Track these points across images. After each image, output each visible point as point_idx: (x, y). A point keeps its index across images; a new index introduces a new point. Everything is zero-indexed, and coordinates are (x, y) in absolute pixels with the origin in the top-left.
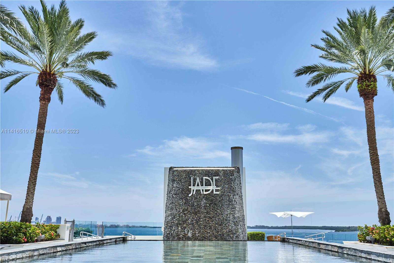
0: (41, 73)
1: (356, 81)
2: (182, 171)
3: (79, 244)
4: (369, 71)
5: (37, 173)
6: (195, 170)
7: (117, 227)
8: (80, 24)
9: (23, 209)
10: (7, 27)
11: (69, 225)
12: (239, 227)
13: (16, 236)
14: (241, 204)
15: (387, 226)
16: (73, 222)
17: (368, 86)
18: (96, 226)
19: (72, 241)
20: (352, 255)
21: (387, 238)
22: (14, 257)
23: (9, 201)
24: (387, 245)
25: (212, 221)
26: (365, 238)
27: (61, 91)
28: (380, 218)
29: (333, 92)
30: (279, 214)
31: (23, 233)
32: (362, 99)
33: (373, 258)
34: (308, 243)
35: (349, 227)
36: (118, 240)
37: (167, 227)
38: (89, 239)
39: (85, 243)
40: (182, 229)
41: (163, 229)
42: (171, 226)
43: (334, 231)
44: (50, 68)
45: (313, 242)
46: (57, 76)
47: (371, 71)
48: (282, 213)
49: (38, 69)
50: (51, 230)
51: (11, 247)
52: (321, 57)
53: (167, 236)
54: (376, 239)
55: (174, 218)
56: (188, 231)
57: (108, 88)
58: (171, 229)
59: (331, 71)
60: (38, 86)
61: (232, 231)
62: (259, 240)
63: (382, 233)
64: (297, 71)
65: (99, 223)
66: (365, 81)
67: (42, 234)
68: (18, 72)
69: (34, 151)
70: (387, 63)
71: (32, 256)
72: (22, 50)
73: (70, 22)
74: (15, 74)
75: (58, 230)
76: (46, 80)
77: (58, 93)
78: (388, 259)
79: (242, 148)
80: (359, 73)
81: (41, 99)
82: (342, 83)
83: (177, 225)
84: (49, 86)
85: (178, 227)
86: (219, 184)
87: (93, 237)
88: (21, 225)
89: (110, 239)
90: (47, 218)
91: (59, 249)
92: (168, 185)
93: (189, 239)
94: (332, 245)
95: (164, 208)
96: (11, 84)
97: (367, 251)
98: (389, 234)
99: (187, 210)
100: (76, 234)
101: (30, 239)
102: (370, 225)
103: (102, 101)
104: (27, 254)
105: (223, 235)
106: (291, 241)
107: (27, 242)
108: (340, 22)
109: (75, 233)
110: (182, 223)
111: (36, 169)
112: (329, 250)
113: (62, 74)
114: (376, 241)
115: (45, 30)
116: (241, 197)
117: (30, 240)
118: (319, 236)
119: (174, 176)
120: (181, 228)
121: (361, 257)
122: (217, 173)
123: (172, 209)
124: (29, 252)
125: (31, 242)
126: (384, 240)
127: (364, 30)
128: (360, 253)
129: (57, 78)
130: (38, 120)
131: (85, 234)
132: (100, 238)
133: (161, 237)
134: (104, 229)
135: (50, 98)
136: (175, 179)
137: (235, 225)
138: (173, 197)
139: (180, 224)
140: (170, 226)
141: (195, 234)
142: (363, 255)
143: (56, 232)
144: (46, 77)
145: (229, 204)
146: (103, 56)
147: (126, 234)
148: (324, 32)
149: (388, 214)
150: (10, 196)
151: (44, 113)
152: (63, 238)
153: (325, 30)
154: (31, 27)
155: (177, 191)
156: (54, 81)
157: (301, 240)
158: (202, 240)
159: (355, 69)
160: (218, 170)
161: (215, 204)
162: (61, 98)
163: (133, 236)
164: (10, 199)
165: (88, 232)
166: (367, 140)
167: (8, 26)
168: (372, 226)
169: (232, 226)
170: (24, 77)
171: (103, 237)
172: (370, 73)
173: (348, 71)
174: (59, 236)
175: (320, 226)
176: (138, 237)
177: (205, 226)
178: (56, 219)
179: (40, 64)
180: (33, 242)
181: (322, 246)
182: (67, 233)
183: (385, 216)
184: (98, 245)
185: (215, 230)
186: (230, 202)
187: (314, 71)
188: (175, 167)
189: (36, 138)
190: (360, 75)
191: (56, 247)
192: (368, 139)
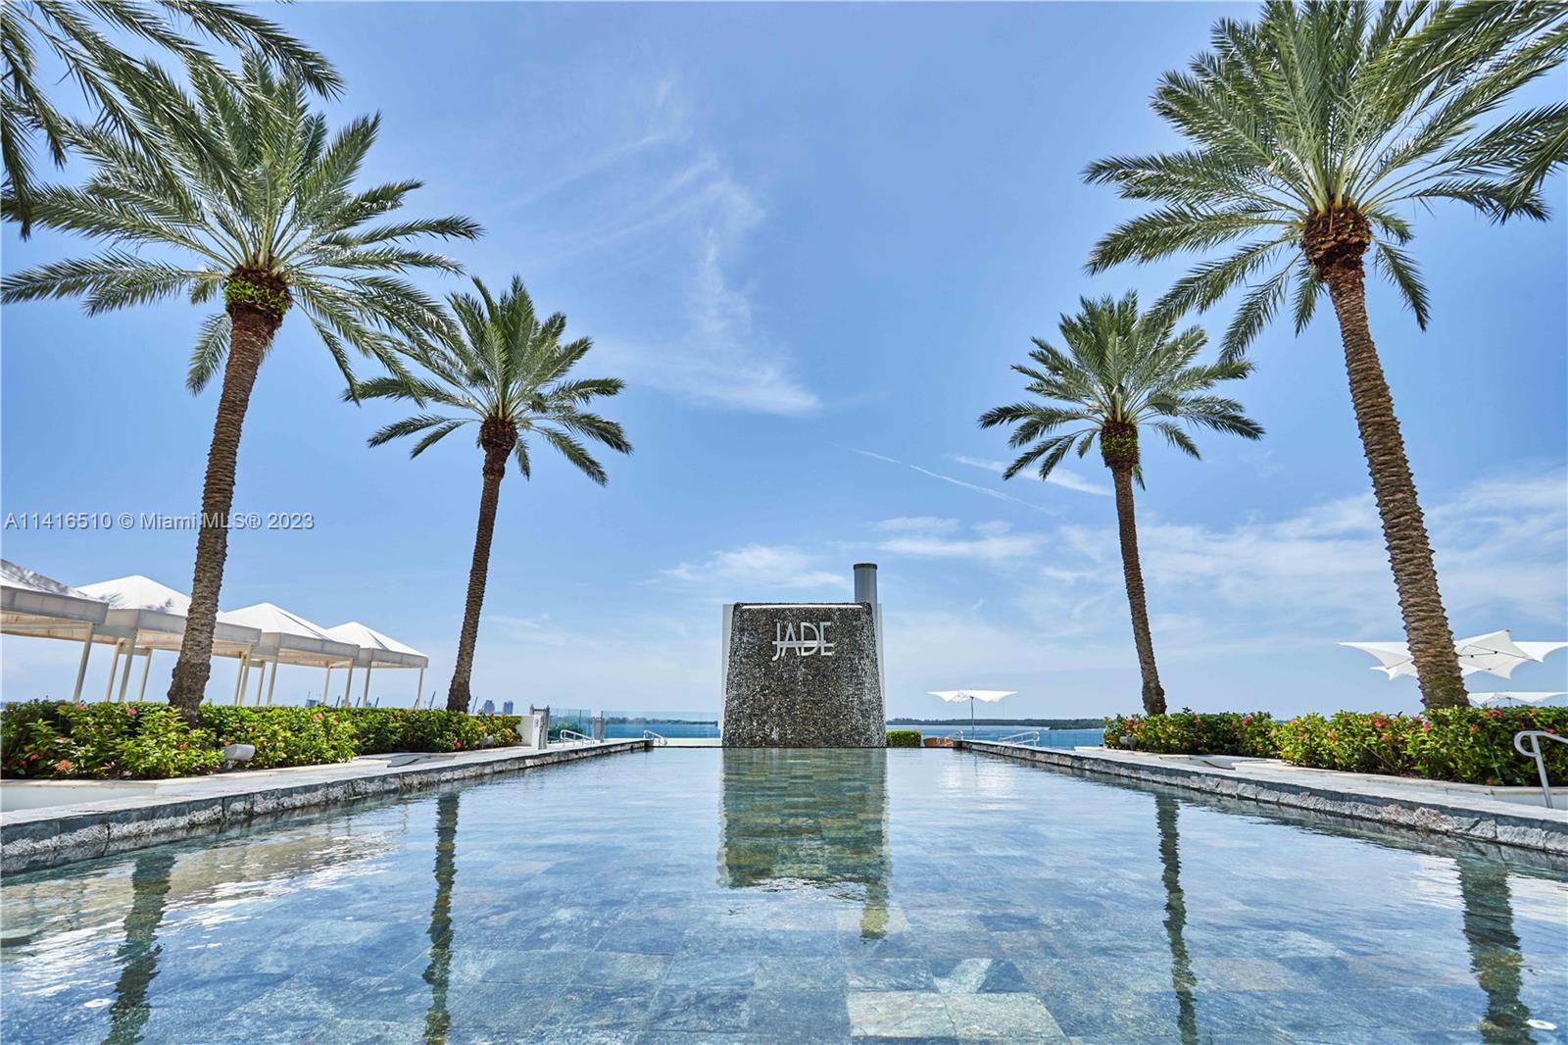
0: (487, 421)
1: (1097, 436)
2: (759, 611)
3: (566, 753)
4: (1122, 415)
5: (478, 614)
6: (785, 609)
7: (624, 721)
8: (557, 324)
9: (452, 686)
10: (428, 332)
11: (538, 716)
12: (872, 720)
13: (441, 738)
14: (876, 675)
15: (1161, 715)
16: (547, 711)
17: (1122, 445)
18: (590, 721)
19: (545, 747)
20: (1101, 773)
21: (1160, 738)
22: (448, 775)
23: (425, 670)
24: (1160, 753)
25: (819, 710)
26: (1118, 741)
27: (525, 456)
28: (1145, 700)
29: (1057, 459)
30: (948, 696)
31: (454, 732)
32: (1109, 471)
33: (1142, 777)
34: (1010, 751)
35: (1077, 720)
36: (636, 745)
37: (729, 721)
38: (578, 745)
39: (576, 752)
40: (758, 724)
41: (721, 727)
42: (738, 720)
43: (1047, 729)
44: (503, 411)
45: (1021, 749)
46: (517, 426)
47: (1126, 416)
48: (955, 693)
49: (482, 414)
50: (505, 726)
51: (432, 759)
52: (1028, 389)
53: (730, 737)
54: (1138, 742)
55: (744, 702)
56: (772, 730)
57: (615, 451)
58: (738, 726)
59: (1050, 418)
60: (481, 446)
61: (857, 728)
62: (908, 746)
63: (1150, 729)
64: (984, 417)
65: (596, 715)
66: (1116, 435)
67: (489, 734)
68: (443, 420)
69: (472, 571)
70: (1159, 401)
71: (481, 776)
72: (451, 377)
73: (537, 324)
74: (437, 423)
75: (518, 727)
76: (496, 435)
77: (520, 460)
78: (1174, 778)
79: (875, 566)
80: (1103, 420)
81: (487, 471)
82: (1072, 441)
83: (750, 717)
84: (502, 445)
85: (752, 721)
86: (832, 637)
87: (585, 741)
88: (449, 715)
89: (622, 745)
90: (486, 705)
91: (529, 763)
92: (732, 640)
93: (773, 744)
94: (1060, 755)
95: (723, 682)
96: (427, 441)
97: (1132, 764)
98: (1164, 731)
99: (768, 688)
100: (553, 735)
101: (467, 743)
102: (1127, 715)
103: (601, 473)
104: (472, 772)
105: (841, 737)
106: (974, 747)
107: (461, 749)
108: (1065, 321)
109: (550, 733)
110: (759, 713)
111: (476, 607)
112: (1054, 764)
113: (529, 423)
114: (1138, 746)
115: (495, 338)
116: (874, 662)
117: (467, 745)
118: (1025, 738)
119: (743, 621)
120: (757, 722)
121: (1119, 775)
122: (827, 615)
123: (740, 685)
124: (475, 768)
125: (467, 750)
126: (1155, 743)
127: (1114, 340)
128: (1117, 768)
129: (517, 431)
130: (481, 512)
131: (570, 736)
132: (598, 743)
133: (719, 741)
134: (605, 727)
135: (504, 469)
136: (746, 627)
137: (863, 716)
138: (741, 661)
139: (755, 715)
140: (736, 720)
141: (786, 734)
142: (1123, 771)
143: (514, 730)
144: (496, 428)
145: (852, 676)
146: (607, 387)
147: (650, 736)
148: (1035, 341)
149: (1160, 692)
150: (427, 660)
151: (492, 498)
152: (528, 743)
153: (1037, 338)
154: (469, 333)
155: (750, 650)
156: (512, 436)
157: (997, 746)
158: (800, 747)
159: (1096, 412)
160: (829, 609)
161: (824, 676)
162: (526, 470)
163: (662, 739)
164: (426, 666)
165: (576, 730)
166: (1120, 549)
167: (430, 330)
168: (1130, 718)
169: (857, 719)
170: (451, 429)
171: (602, 741)
172: (1124, 419)
173: (1083, 417)
174: (521, 738)
175: (1019, 719)
176: (672, 742)
177: (805, 719)
178: (503, 706)
179: (486, 404)
180: (473, 749)
181: (1039, 757)
182: (536, 732)
183: (1155, 697)
184: (599, 755)
185: (825, 726)
186: (853, 671)
187: (1018, 417)
188: (746, 604)
189: (477, 547)
190: (1105, 424)
191: (524, 758)
192: (1123, 548)
